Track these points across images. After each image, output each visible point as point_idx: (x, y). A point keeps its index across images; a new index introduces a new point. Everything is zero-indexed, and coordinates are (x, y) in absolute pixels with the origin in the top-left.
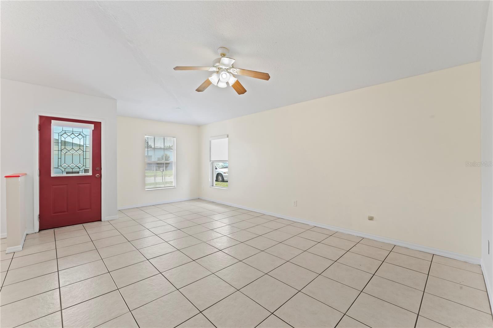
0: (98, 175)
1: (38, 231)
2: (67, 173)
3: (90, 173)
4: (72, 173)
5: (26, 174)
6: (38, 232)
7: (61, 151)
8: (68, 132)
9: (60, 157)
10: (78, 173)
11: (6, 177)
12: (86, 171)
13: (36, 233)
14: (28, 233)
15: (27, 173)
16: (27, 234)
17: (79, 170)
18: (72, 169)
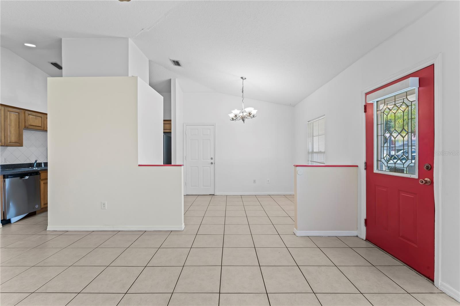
3: (416, 175)
5: (357, 166)
7: (383, 135)
9: (382, 145)
10: (403, 171)
12: (411, 168)
13: (362, 239)
14: (358, 236)
18: (395, 164)
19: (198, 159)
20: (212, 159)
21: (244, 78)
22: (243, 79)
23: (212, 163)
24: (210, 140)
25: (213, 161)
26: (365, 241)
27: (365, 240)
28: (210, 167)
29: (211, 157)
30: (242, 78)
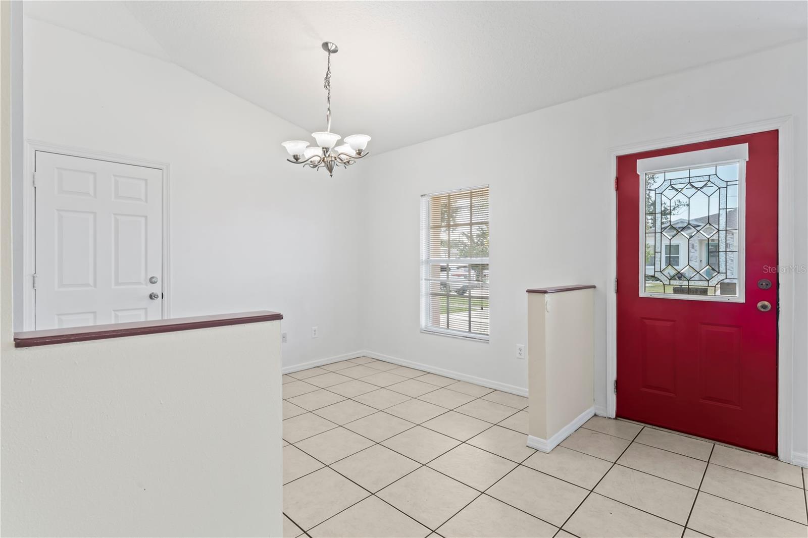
0: (766, 303)
1: (614, 416)
2: (676, 291)
3: (739, 297)
4: (689, 291)
5: (594, 287)
6: (614, 419)
7: (661, 233)
8: (678, 181)
9: (658, 250)
10: (704, 292)
11: (529, 291)
12: (727, 287)
13: (610, 418)
14: (597, 414)
15: (596, 286)
16: (595, 415)
17: (705, 283)
18: (689, 280)
19: (95, 286)
20: (152, 281)
21: (333, 48)
22: (329, 51)
23: (152, 297)
24: (146, 217)
25: (156, 289)
26: (614, 420)
27: (616, 419)
28: (146, 309)
29: (149, 277)
30: (325, 45)
